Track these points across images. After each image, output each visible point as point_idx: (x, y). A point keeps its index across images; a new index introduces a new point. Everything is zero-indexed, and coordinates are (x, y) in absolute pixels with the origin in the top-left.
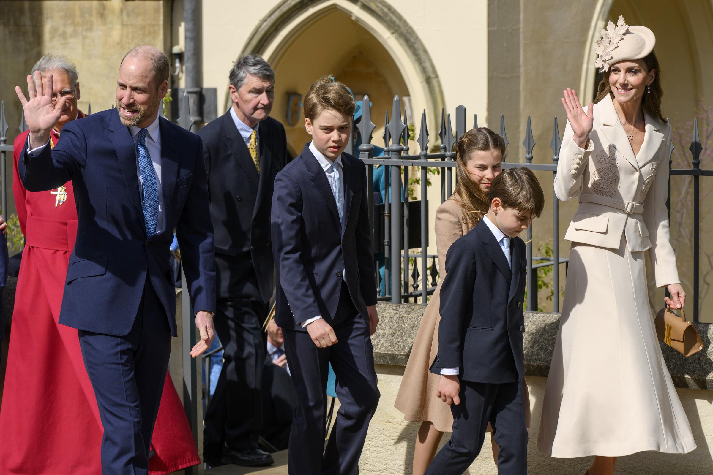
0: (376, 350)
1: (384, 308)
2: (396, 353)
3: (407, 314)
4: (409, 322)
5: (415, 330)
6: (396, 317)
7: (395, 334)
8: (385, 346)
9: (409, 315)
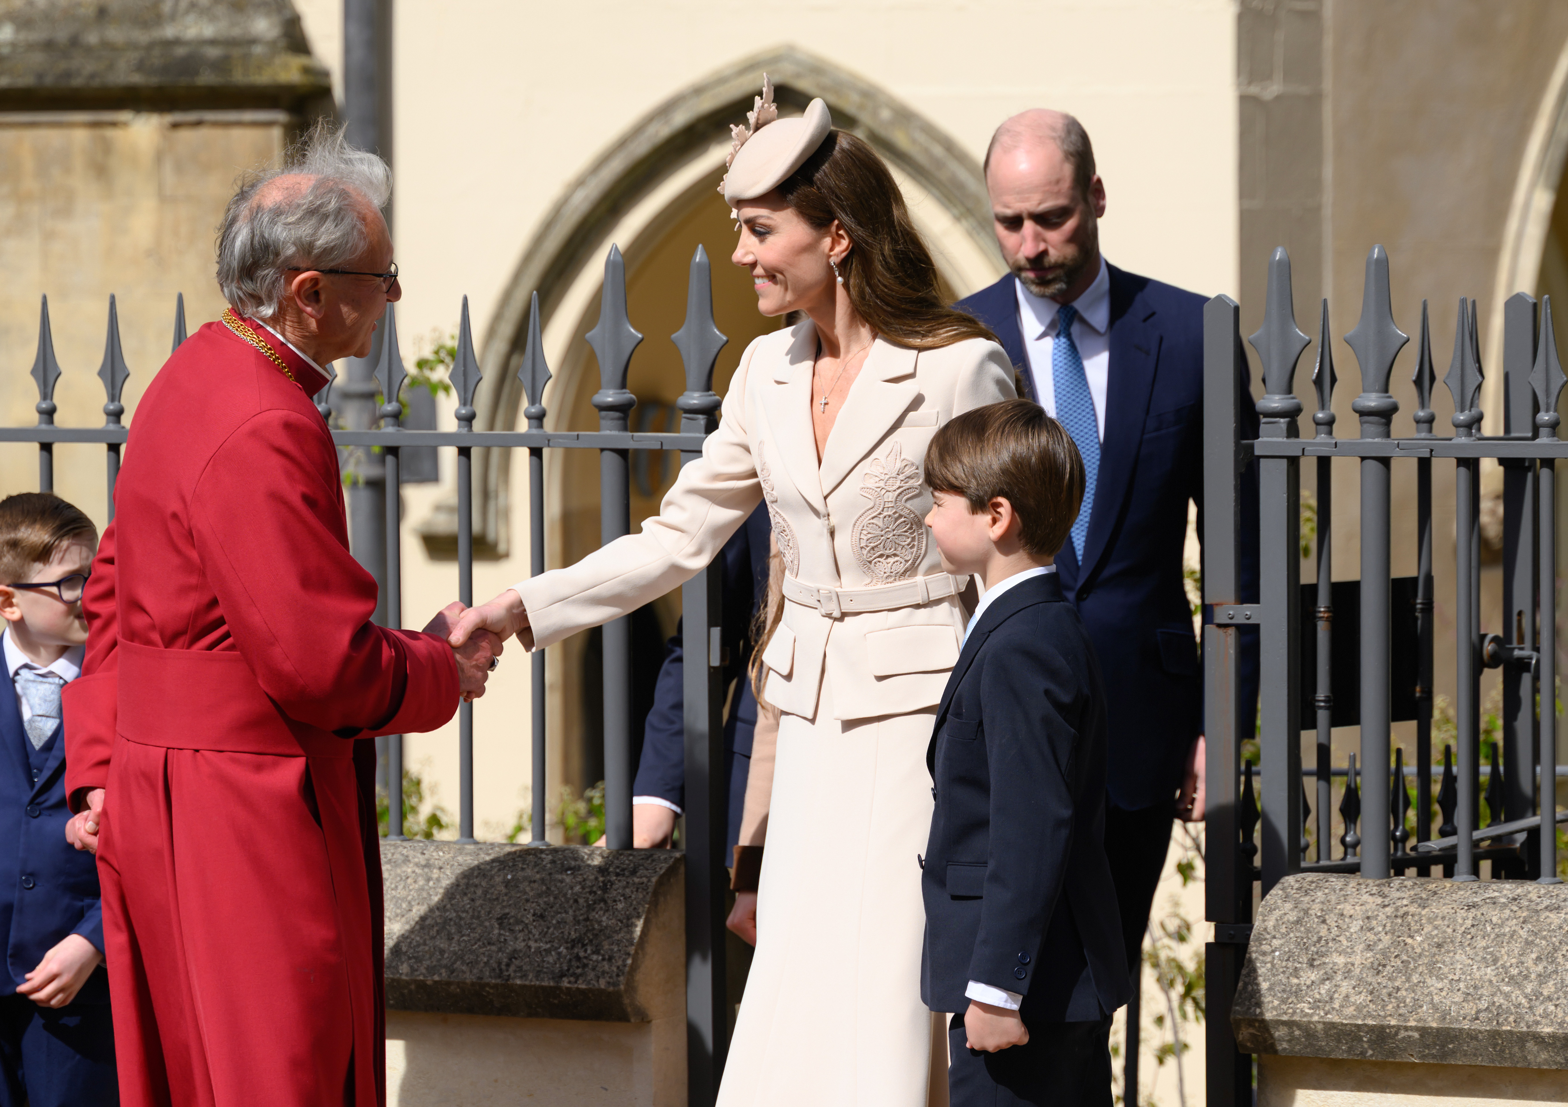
0: (1326, 1014)
1: (1341, 890)
2: (1393, 1022)
3: (1419, 906)
4: (1428, 928)
5: (1448, 952)
6: (1384, 917)
7: (1384, 966)
8: (1354, 1004)
9: (1424, 907)
